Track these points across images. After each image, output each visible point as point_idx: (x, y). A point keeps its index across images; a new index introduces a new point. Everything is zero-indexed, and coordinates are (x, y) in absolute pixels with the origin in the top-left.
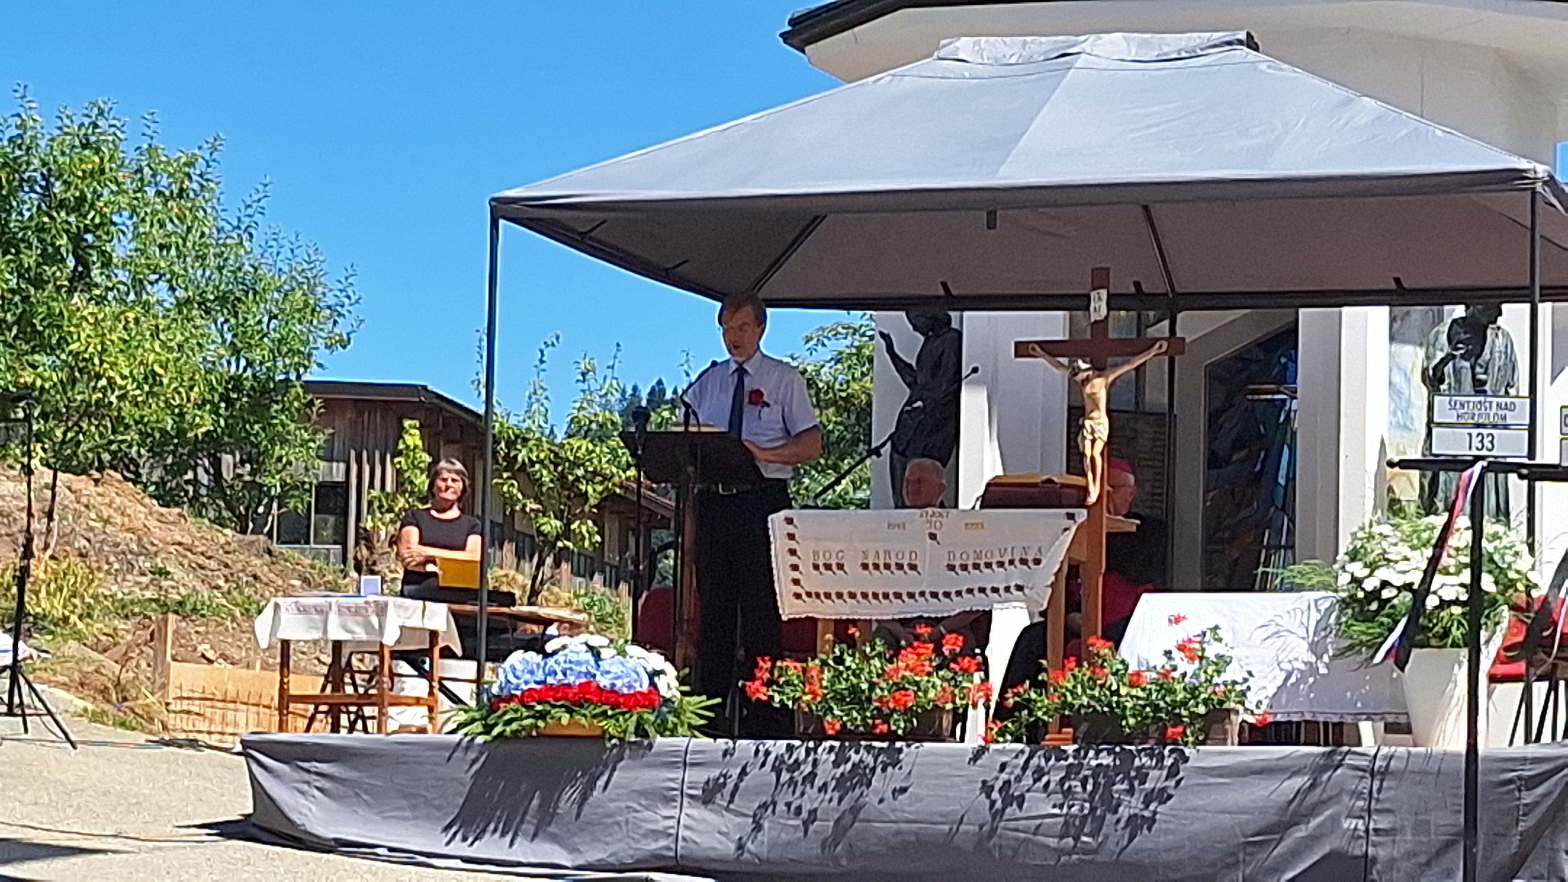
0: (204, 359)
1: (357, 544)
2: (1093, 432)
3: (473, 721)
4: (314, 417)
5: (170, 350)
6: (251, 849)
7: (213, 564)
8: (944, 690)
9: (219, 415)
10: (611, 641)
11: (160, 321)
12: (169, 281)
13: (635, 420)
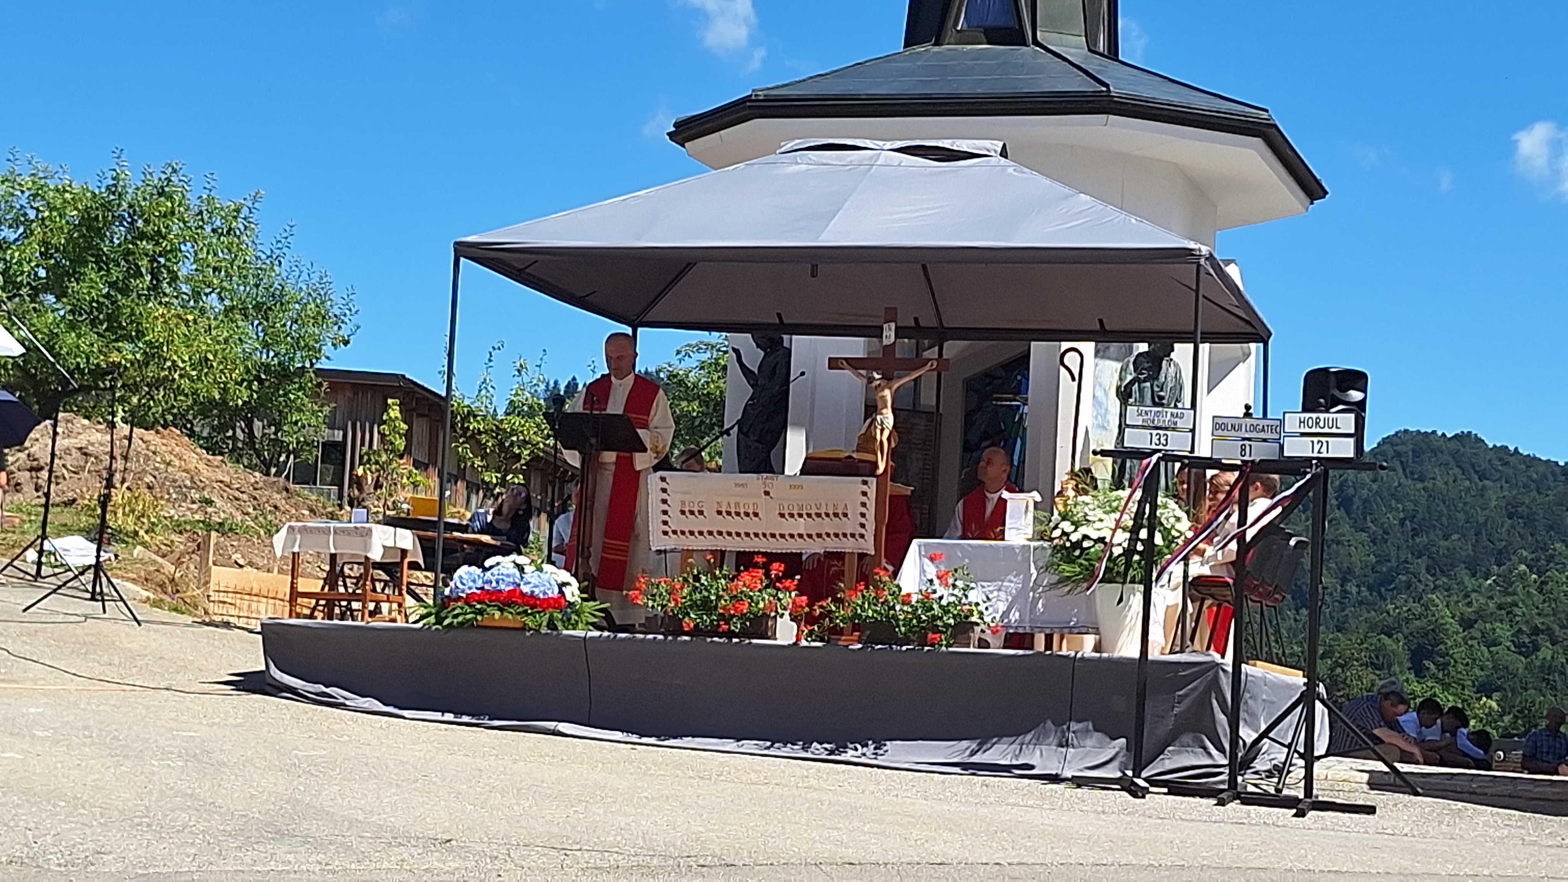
0: (244, 350)
1: (350, 486)
2: (882, 422)
3: (429, 615)
4: (322, 395)
5: (218, 343)
6: (266, 701)
7: (245, 497)
8: (770, 602)
9: (252, 390)
10: (533, 561)
11: (212, 322)
12: (219, 293)
13: (554, 404)
